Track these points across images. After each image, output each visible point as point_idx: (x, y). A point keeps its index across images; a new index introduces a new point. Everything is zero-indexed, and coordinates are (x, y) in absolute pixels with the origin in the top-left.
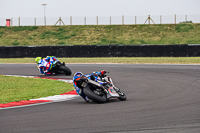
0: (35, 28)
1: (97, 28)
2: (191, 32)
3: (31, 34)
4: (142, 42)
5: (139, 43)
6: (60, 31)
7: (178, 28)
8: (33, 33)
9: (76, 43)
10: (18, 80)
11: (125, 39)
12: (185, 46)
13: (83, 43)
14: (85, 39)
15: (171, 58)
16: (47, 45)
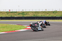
0: (17, 12)
1: (32, 12)
2: (57, 13)
3: (15, 14)
4: (44, 16)
5: (43, 16)
6: (23, 13)
7: (53, 12)
8: (16, 13)
9: (27, 16)
10: (12, 25)
11: (40, 15)
12: (55, 17)
13: (29, 16)
14: (29, 15)
15: (52, 20)
16: (20, 16)
